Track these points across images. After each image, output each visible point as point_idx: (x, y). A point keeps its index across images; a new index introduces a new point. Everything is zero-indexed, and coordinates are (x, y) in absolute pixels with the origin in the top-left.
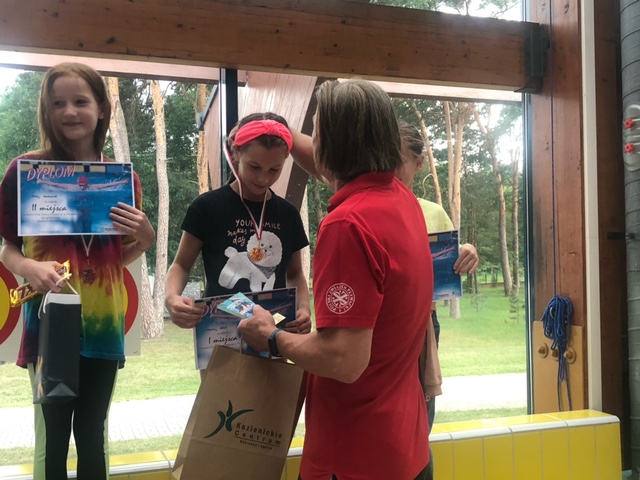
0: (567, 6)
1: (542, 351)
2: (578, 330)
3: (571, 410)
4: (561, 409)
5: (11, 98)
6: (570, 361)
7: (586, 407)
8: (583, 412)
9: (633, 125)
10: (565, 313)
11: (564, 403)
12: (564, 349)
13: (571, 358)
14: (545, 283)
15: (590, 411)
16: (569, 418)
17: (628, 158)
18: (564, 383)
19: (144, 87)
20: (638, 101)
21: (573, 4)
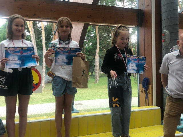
0: (148, 5)
1: (141, 91)
2: (150, 86)
3: (149, 106)
6: (148, 94)
8: (151, 106)
9: (164, 35)
10: (147, 82)
11: (147, 104)
12: (147, 91)
15: (153, 106)
16: (148, 108)
18: (147, 99)
20: (166, 29)
21: (150, 5)
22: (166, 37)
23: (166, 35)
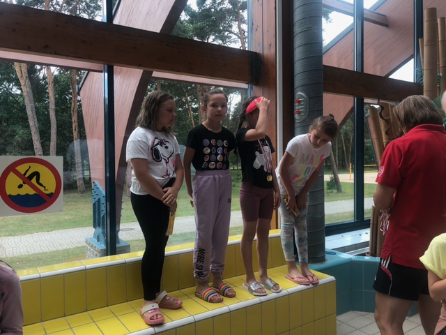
9: (299, 102)
15: (278, 230)
19: (41, 69)
20: (302, 91)
21: (273, 44)
22: (302, 105)
23: (302, 101)
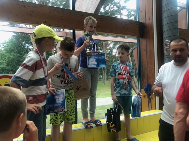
0: (150, 18)
1: (144, 96)
3: (152, 110)
4: (149, 110)
5: (11, 40)
7: (156, 109)
8: (155, 110)
9: (167, 45)
12: (150, 96)
13: (152, 98)
14: (144, 80)
17: (165, 52)
18: (150, 104)
22: (168, 47)
